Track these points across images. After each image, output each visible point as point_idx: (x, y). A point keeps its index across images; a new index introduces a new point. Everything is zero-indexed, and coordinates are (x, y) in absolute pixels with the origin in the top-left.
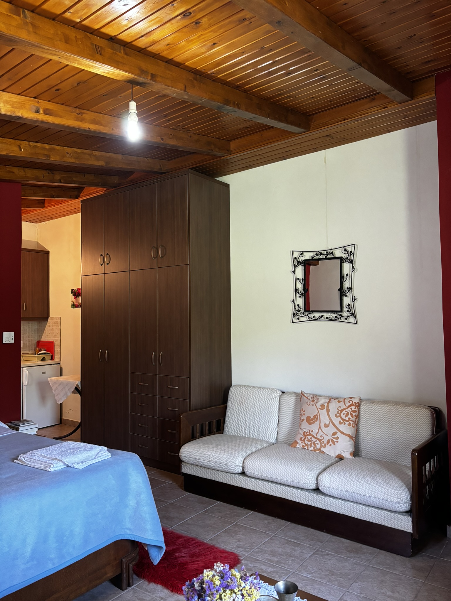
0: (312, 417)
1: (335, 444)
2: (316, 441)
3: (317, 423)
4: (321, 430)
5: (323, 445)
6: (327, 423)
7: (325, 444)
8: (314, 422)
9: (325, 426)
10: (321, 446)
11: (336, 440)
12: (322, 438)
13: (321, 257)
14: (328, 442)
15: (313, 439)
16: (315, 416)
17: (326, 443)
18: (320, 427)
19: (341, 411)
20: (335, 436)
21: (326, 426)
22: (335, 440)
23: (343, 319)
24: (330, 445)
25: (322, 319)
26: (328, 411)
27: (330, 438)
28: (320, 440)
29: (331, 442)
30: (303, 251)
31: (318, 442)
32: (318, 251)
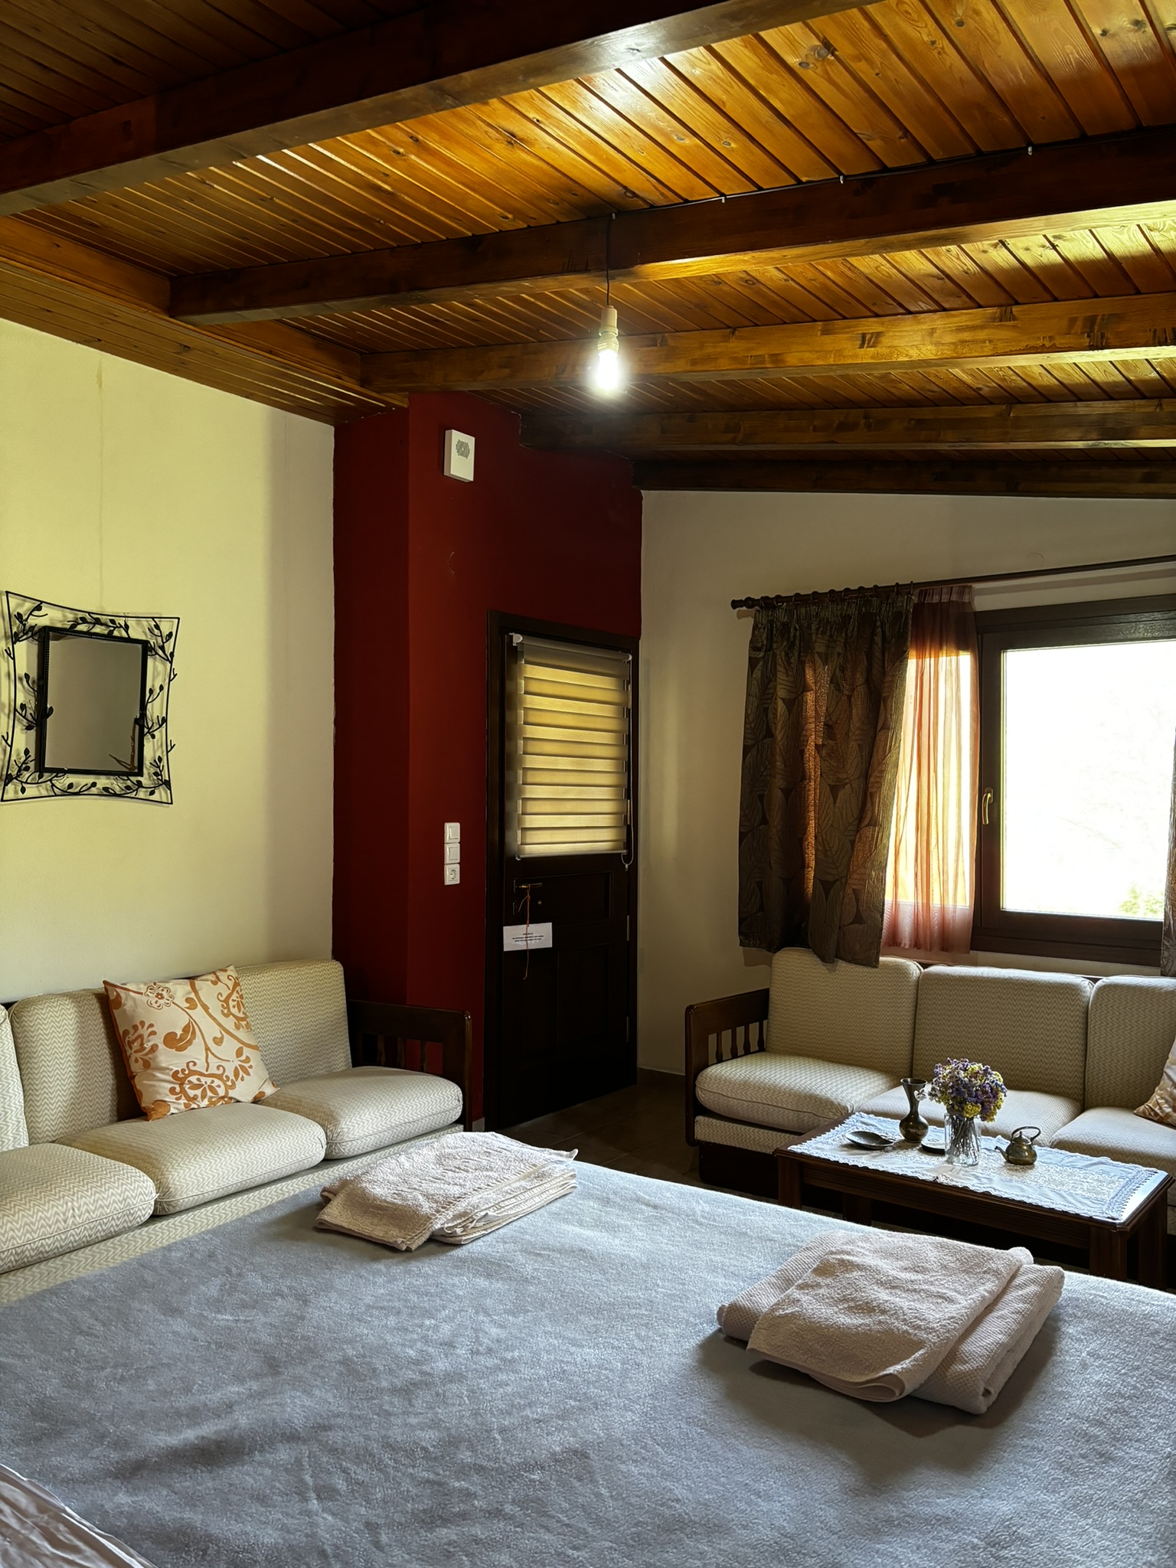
0: (179, 1032)
1: (248, 1074)
2: (213, 1082)
3: (198, 1039)
4: (213, 1054)
5: (229, 1083)
6: (219, 1036)
7: (232, 1081)
8: (190, 1043)
9: (216, 1043)
10: (227, 1088)
11: (249, 1065)
12: (220, 1072)
13: (98, 629)
14: (236, 1074)
15: (203, 1080)
16: (186, 1029)
17: (232, 1077)
18: (207, 1049)
19: (226, 1001)
20: (243, 1058)
21: (218, 1041)
22: (246, 1065)
23: (142, 794)
24: (242, 1079)
25: (94, 790)
26: (206, 1008)
27: (237, 1063)
28: (219, 1077)
29: (241, 1073)
30: (42, 602)
31: (217, 1082)
32: (89, 613)
